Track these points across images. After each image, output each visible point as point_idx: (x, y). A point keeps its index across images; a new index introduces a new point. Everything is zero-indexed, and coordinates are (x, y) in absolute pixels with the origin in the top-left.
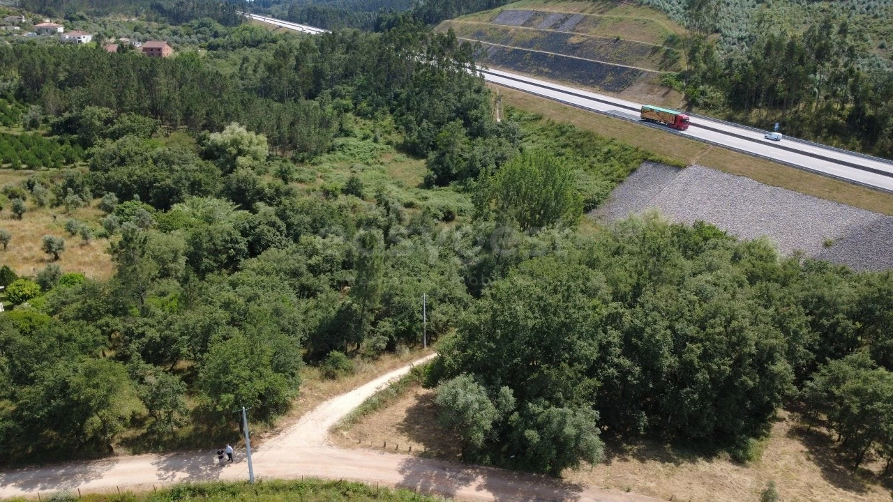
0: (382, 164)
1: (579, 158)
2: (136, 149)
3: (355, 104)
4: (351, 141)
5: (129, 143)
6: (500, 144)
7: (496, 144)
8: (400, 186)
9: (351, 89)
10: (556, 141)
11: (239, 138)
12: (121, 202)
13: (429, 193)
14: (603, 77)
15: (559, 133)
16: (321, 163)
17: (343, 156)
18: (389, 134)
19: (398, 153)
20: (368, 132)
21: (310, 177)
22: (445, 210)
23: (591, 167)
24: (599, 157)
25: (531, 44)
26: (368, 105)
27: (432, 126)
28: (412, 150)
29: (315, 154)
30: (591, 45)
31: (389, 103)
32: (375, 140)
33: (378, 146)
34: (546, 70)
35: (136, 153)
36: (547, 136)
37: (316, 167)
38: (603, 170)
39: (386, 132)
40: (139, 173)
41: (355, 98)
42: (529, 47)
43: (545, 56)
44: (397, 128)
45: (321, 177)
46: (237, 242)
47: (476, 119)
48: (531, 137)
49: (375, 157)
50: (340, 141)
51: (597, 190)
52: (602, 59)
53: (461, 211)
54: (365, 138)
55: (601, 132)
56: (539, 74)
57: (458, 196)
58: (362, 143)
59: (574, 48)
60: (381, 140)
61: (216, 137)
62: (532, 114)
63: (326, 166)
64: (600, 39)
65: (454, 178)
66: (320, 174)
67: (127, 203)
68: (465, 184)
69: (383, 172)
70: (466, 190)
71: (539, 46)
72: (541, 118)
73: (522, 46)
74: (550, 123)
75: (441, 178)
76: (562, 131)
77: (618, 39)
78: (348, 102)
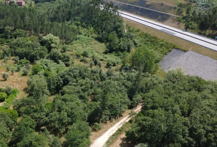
0: (91, 44)
1: (152, 45)
2: (22, 41)
3: (81, 23)
4: (82, 36)
5: (20, 40)
6: (128, 41)
7: (127, 41)
8: (98, 53)
9: (79, 18)
10: (145, 39)
11: (52, 38)
12: (20, 59)
13: (107, 56)
14: (158, 16)
15: (145, 37)
16: (73, 44)
17: (79, 41)
18: (92, 34)
19: (96, 40)
20: (86, 33)
21: (71, 49)
22: (113, 63)
23: (156, 49)
24: (159, 45)
25: (134, 3)
26: (85, 24)
27: (106, 33)
28: (100, 40)
29: (72, 41)
30: (153, 5)
31: (91, 23)
32: (88, 36)
33: (89, 38)
34: (139, 13)
35: (22, 43)
36: (142, 37)
37: (72, 45)
38: (160, 50)
39: (91, 33)
40: (25, 50)
41: (81, 21)
42: (133, 4)
43: (139, 8)
44: (94, 32)
45: (74, 49)
46: (60, 80)
47: (120, 31)
48: (136, 37)
49: (89, 42)
50: (78, 36)
51: (159, 57)
52: (158, 10)
53: (117, 62)
54: (85, 35)
55: (159, 37)
56: (137, 14)
57: (116, 57)
58: (85, 37)
59: (148, 6)
60: (90, 36)
61: (45, 38)
62: (137, 29)
63: (75, 45)
64: (157, 3)
65: (114, 51)
66: (74, 48)
67: (22, 60)
68: (118, 53)
69: (92, 47)
70: (118, 55)
71: (136, 4)
72: (139, 31)
73: (131, 4)
74: (142, 33)
75: (110, 50)
76: (146, 36)
77: (162, 4)
78: (79, 23)
